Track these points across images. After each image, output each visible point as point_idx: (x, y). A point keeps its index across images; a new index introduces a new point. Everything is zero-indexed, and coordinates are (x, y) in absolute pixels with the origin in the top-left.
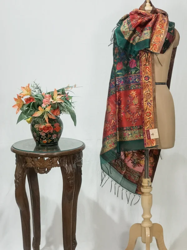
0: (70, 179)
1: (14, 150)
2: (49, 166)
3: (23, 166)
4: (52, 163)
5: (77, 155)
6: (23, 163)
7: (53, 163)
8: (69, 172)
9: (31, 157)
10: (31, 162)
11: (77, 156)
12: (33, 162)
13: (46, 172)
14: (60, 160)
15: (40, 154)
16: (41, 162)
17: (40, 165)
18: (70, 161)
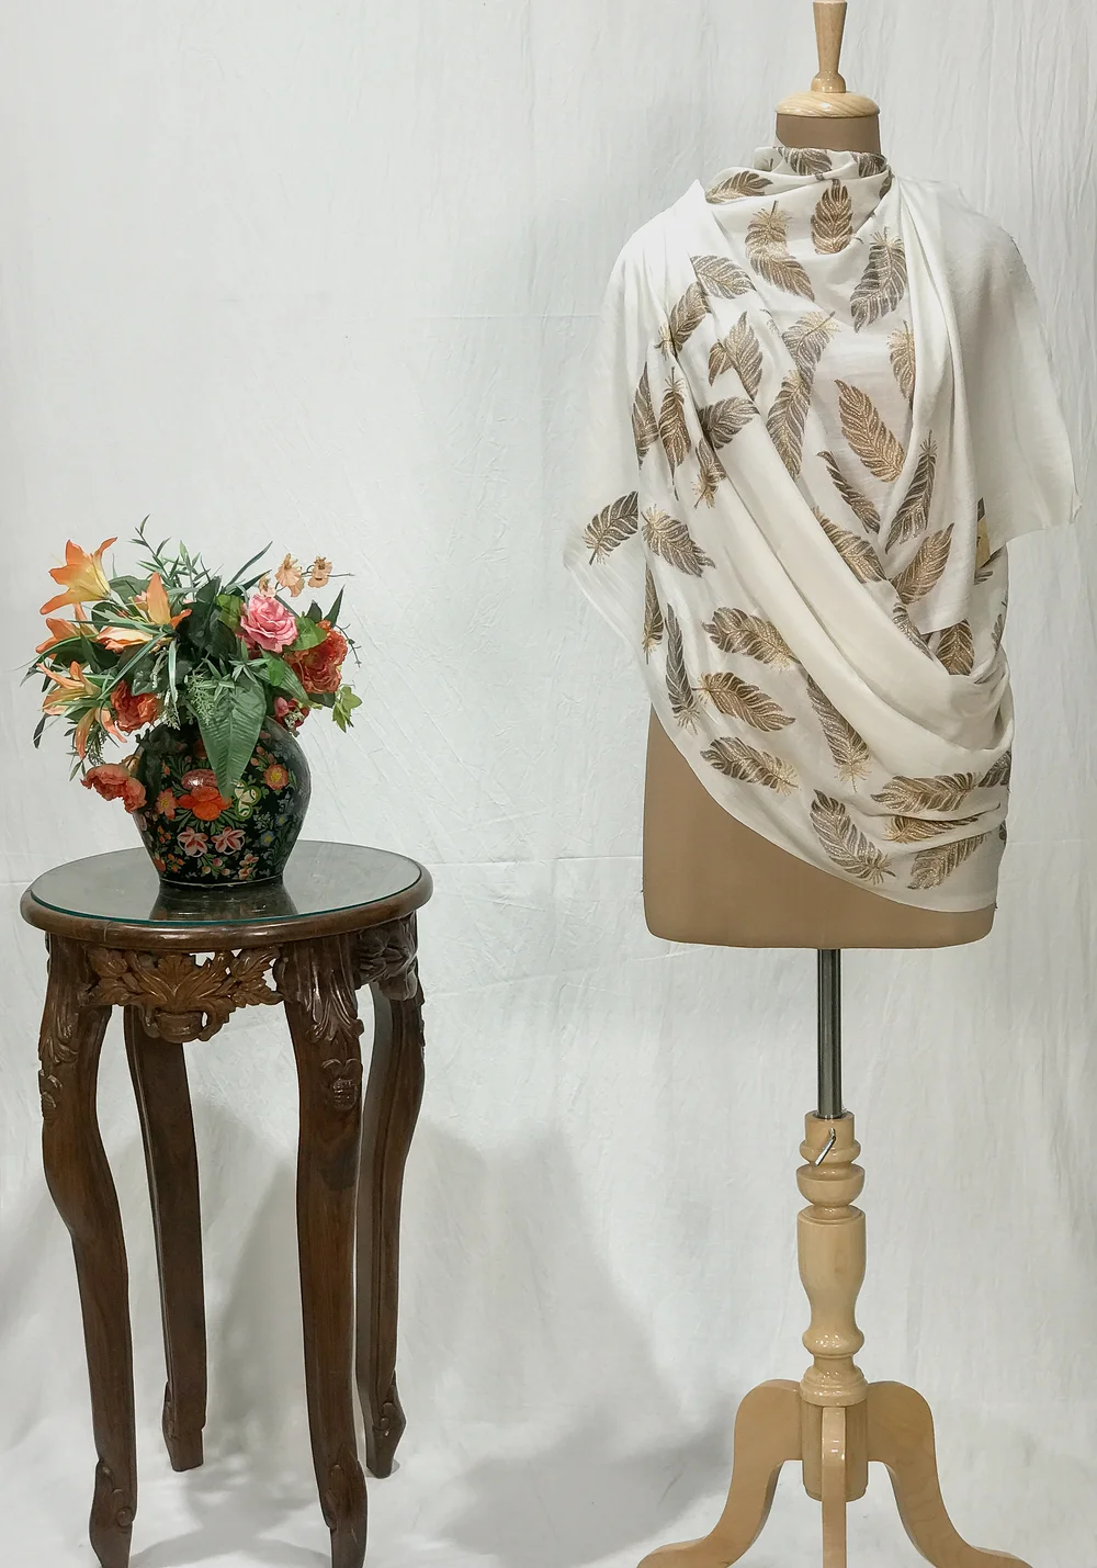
0: (337, 1073)
1: (37, 913)
2: (220, 1001)
3: (81, 995)
4: (230, 980)
5: (377, 938)
6: (78, 980)
7: (238, 983)
8: (332, 1033)
9: (123, 952)
10: (121, 979)
11: (377, 945)
12: (129, 978)
13: (204, 1034)
14: (282, 967)
15: (165, 937)
16: (170, 976)
17: (167, 993)
18: (338, 973)
